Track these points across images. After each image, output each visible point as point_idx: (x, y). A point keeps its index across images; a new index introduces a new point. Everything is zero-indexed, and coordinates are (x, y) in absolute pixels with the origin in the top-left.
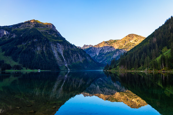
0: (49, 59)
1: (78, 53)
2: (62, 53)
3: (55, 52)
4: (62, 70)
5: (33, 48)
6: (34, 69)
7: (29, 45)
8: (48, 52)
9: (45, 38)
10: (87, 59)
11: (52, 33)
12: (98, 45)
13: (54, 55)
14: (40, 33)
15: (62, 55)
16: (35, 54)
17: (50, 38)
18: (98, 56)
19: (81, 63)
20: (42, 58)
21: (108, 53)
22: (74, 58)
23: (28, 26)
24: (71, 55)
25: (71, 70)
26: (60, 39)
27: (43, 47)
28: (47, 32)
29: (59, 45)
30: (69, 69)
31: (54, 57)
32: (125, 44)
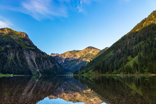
0: (22, 64)
1: (49, 59)
2: (34, 59)
3: (27, 58)
4: (34, 75)
5: (5, 54)
6: (6, 74)
7: (2, 51)
8: (21, 58)
9: (18, 45)
10: (56, 65)
11: (25, 41)
12: (64, 54)
13: (27, 61)
14: (13, 40)
15: (34, 61)
16: (7, 59)
17: (23, 45)
18: (64, 63)
19: (51, 69)
20: (15, 63)
21: (72, 60)
22: (45, 64)
23: (1, 33)
24: (43, 61)
25: (42, 75)
26: (32, 47)
27: (16, 53)
28: (20, 40)
29: (32, 52)
30: (40, 74)
31: (27, 63)
32: (85, 54)
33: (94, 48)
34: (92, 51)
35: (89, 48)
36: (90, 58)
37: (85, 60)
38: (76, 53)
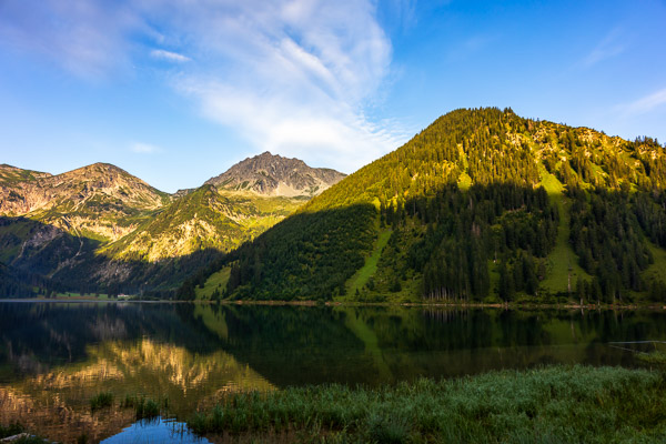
32: (82, 197)
33: (125, 175)
34: (117, 187)
35: (99, 167)
36: (112, 220)
37: (85, 226)
38: (21, 184)
